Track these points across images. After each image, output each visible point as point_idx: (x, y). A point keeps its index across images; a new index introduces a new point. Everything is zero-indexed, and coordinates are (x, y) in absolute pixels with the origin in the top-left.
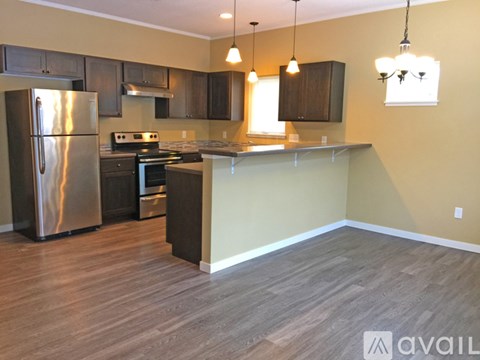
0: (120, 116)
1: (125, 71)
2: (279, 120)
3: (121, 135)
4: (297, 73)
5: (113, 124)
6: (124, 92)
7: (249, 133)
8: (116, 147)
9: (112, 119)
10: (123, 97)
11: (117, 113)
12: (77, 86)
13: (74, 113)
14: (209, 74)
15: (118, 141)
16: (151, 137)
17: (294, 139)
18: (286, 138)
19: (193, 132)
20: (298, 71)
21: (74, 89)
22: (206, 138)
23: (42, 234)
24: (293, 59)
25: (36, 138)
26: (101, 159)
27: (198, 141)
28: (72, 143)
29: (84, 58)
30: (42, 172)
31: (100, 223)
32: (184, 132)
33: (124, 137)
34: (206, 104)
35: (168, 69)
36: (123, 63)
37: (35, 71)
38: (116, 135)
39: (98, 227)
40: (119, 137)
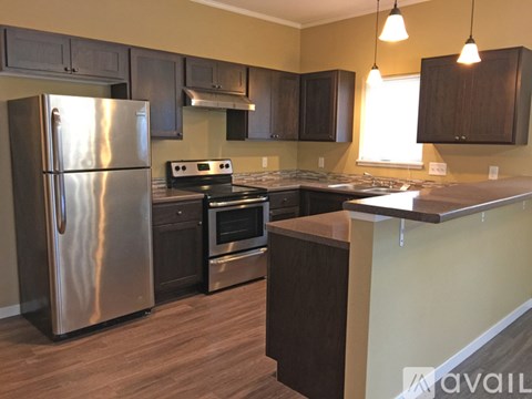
0: (179, 137)
1: (188, 69)
2: (418, 142)
3: (181, 165)
4: (476, 65)
5: (170, 150)
6: (186, 100)
7: (360, 160)
8: (173, 183)
9: (168, 142)
10: (185, 109)
11: (175, 133)
12: (117, 92)
13: (113, 134)
14: (301, 75)
15: (176, 174)
16: (222, 166)
17: (437, 169)
18: (423, 168)
19: (276, 159)
20: (478, 60)
21: (113, 97)
22: (294, 167)
23: (61, 330)
24: (470, 41)
25: (51, 177)
26: (154, 204)
27: (283, 171)
28: (110, 182)
29: (129, 49)
30: (61, 231)
31: (152, 304)
32: (265, 159)
33: (184, 168)
34: (297, 120)
35: (248, 68)
36: (185, 59)
37: (52, 67)
38: (174, 165)
39: (149, 310)
40: (177, 168)
